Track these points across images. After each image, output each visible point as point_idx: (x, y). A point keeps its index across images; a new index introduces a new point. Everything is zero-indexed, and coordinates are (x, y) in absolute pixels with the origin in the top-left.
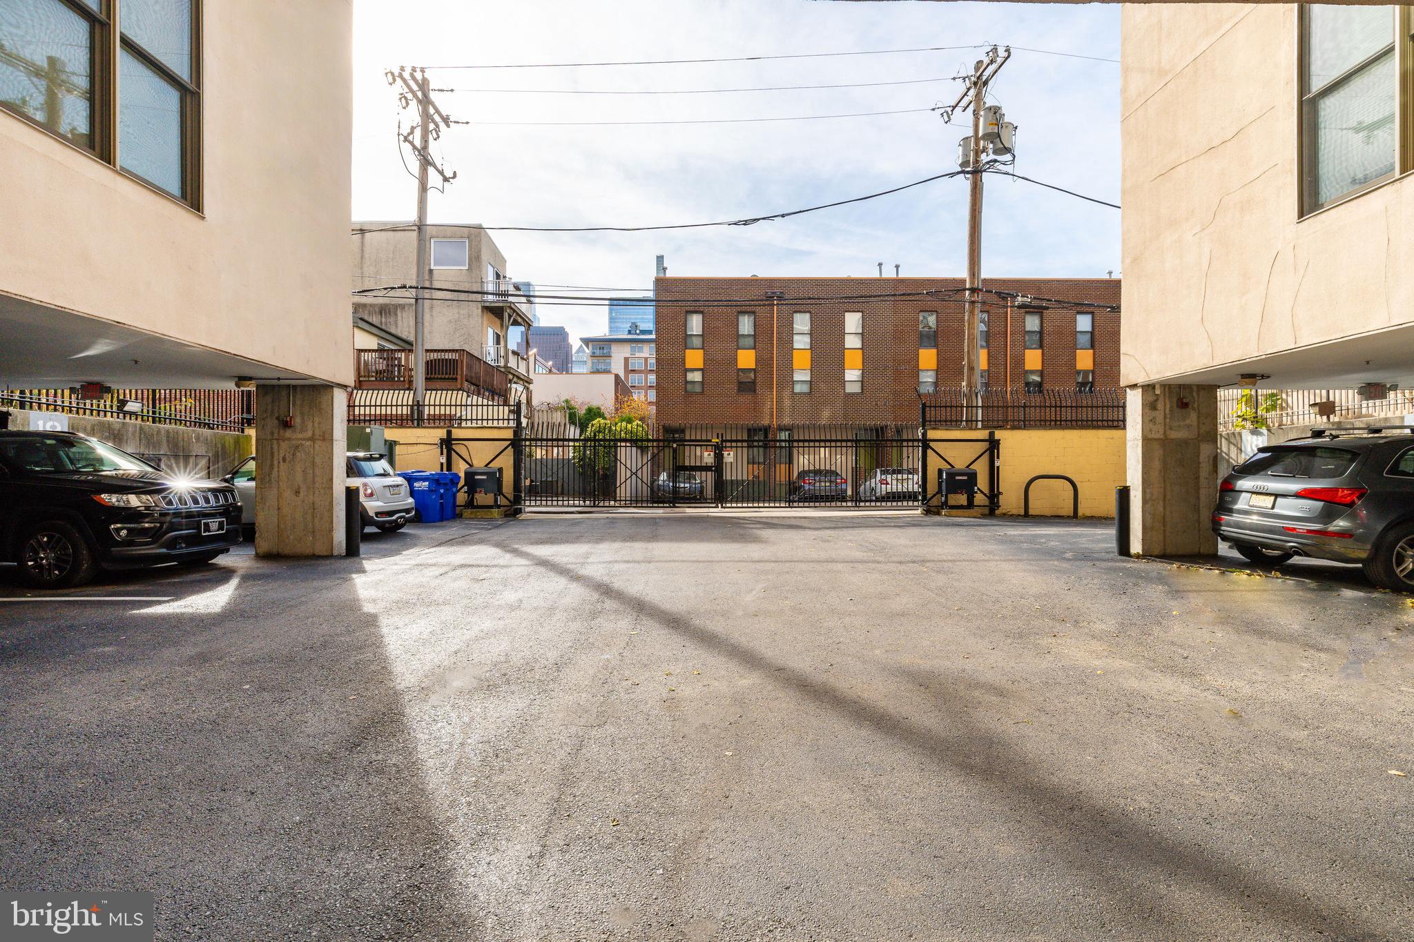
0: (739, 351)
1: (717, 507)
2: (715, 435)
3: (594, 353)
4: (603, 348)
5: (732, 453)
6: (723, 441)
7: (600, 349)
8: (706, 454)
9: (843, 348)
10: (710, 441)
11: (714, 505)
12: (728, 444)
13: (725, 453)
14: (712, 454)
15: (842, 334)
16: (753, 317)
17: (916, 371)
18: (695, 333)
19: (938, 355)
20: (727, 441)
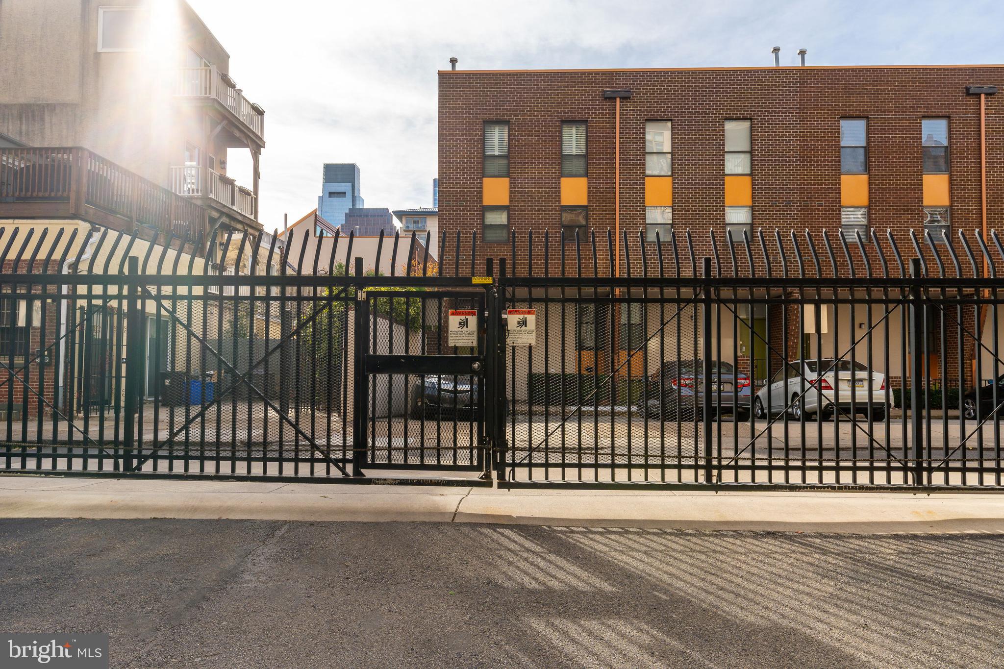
0: (563, 179)
1: (486, 483)
2: (481, 265)
3: (408, 227)
4: (418, 222)
5: (531, 319)
6: (504, 282)
7: (414, 222)
8: (454, 321)
9: (721, 175)
10: (467, 282)
11: (475, 476)
12: (522, 292)
13: (512, 320)
14: (473, 320)
15: (721, 153)
16: (584, 127)
17: (836, 208)
18: (497, 153)
19: (870, 184)
20: (517, 282)
